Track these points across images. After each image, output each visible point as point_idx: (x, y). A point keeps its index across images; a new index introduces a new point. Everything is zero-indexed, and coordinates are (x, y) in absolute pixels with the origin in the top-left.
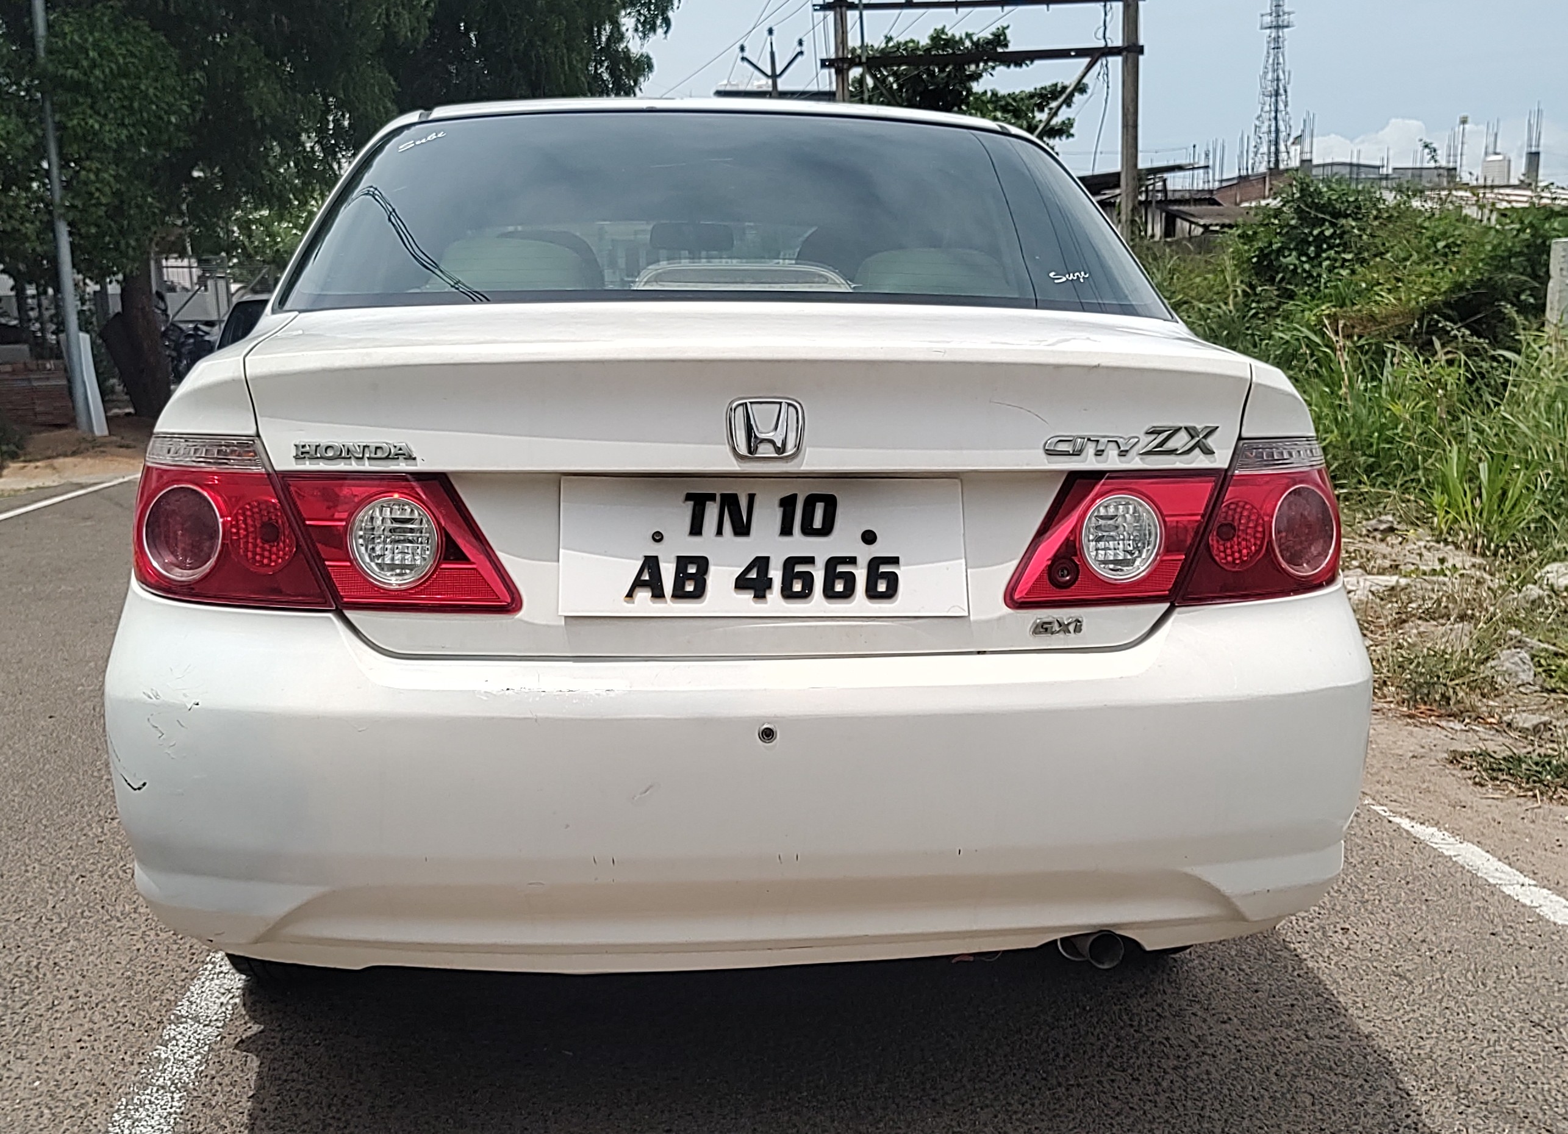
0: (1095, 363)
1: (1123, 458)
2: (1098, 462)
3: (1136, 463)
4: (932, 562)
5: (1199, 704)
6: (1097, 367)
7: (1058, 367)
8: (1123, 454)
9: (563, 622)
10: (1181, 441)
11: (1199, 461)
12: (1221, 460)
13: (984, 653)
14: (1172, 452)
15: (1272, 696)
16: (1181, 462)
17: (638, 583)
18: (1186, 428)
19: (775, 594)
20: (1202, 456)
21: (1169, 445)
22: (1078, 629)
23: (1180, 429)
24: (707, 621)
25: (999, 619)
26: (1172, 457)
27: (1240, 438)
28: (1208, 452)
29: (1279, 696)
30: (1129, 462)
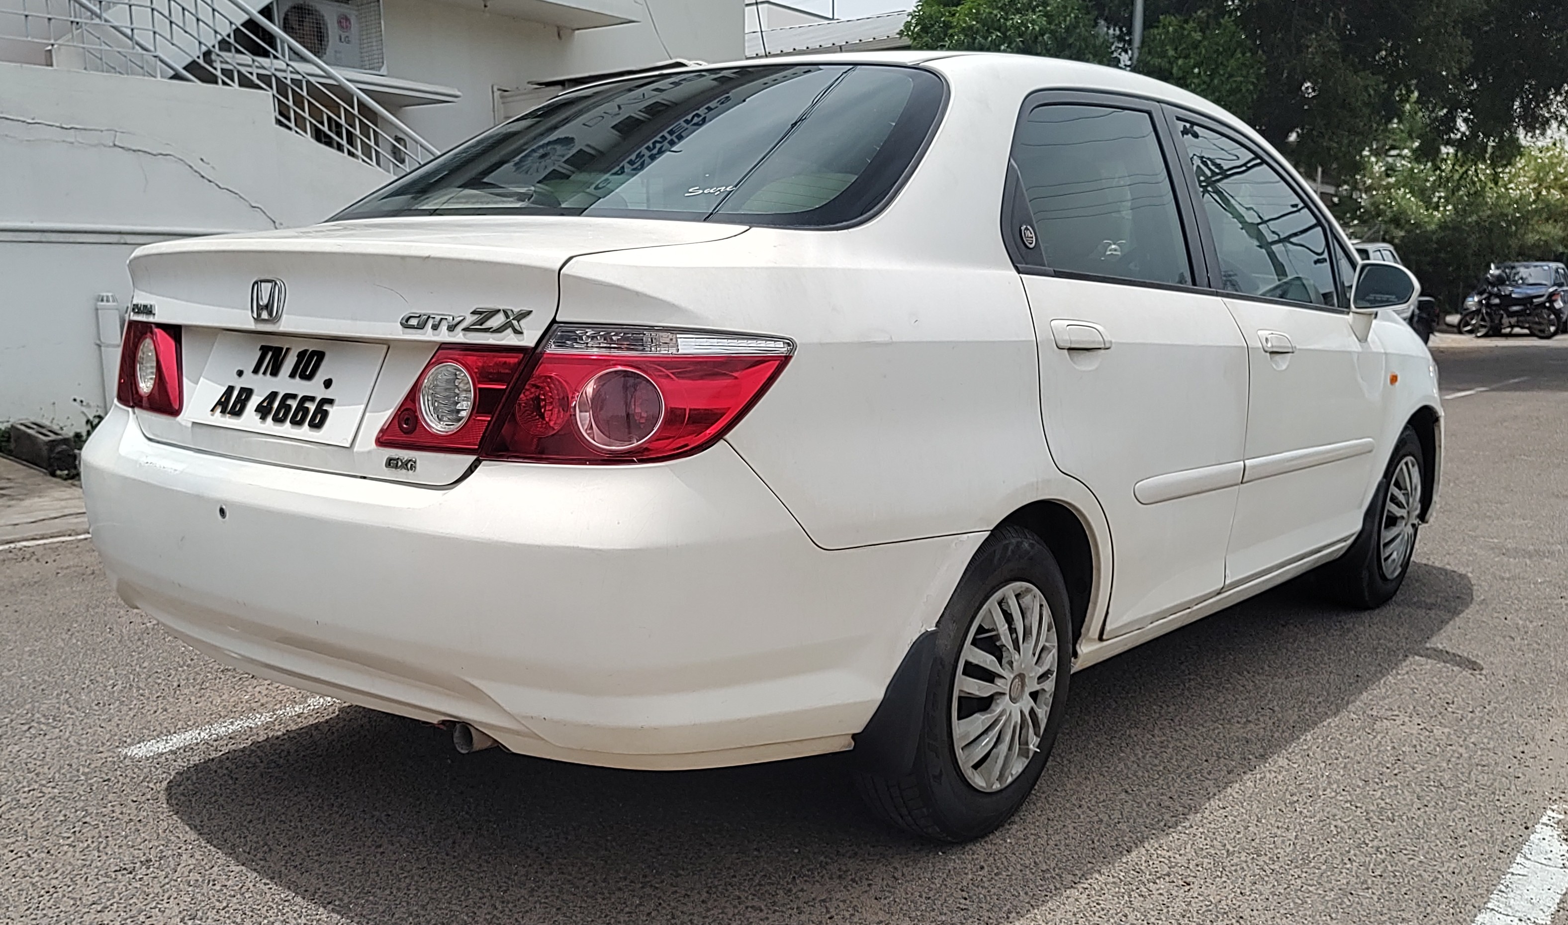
0: (427, 255)
1: (451, 333)
2: (434, 335)
3: (459, 337)
4: (349, 405)
5: (449, 538)
6: (428, 257)
7: (403, 258)
8: (451, 328)
9: (190, 425)
10: (497, 321)
11: (508, 339)
12: (529, 339)
13: (365, 478)
14: (486, 330)
15: (510, 543)
16: (494, 339)
17: (219, 403)
18: (505, 312)
19: (269, 419)
20: (512, 335)
21: (488, 324)
22: (413, 468)
23: (499, 311)
24: (240, 433)
25: (369, 452)
26: (487, 335)
27: (554, 321)
28: (518, 332)
29: (515, 544)
30: (454, 337)
